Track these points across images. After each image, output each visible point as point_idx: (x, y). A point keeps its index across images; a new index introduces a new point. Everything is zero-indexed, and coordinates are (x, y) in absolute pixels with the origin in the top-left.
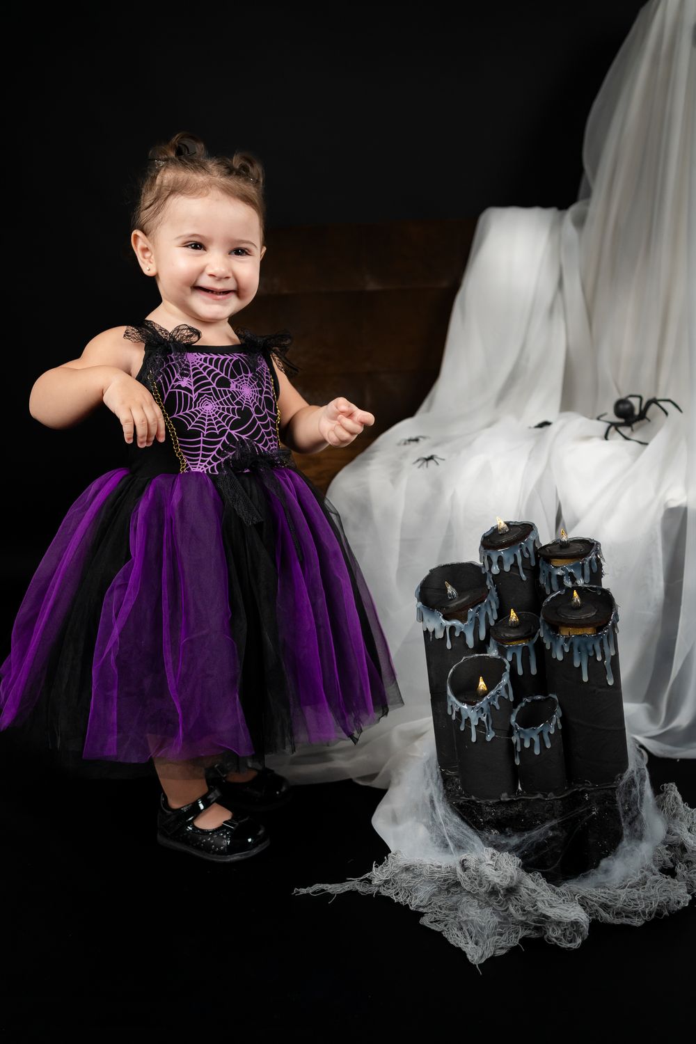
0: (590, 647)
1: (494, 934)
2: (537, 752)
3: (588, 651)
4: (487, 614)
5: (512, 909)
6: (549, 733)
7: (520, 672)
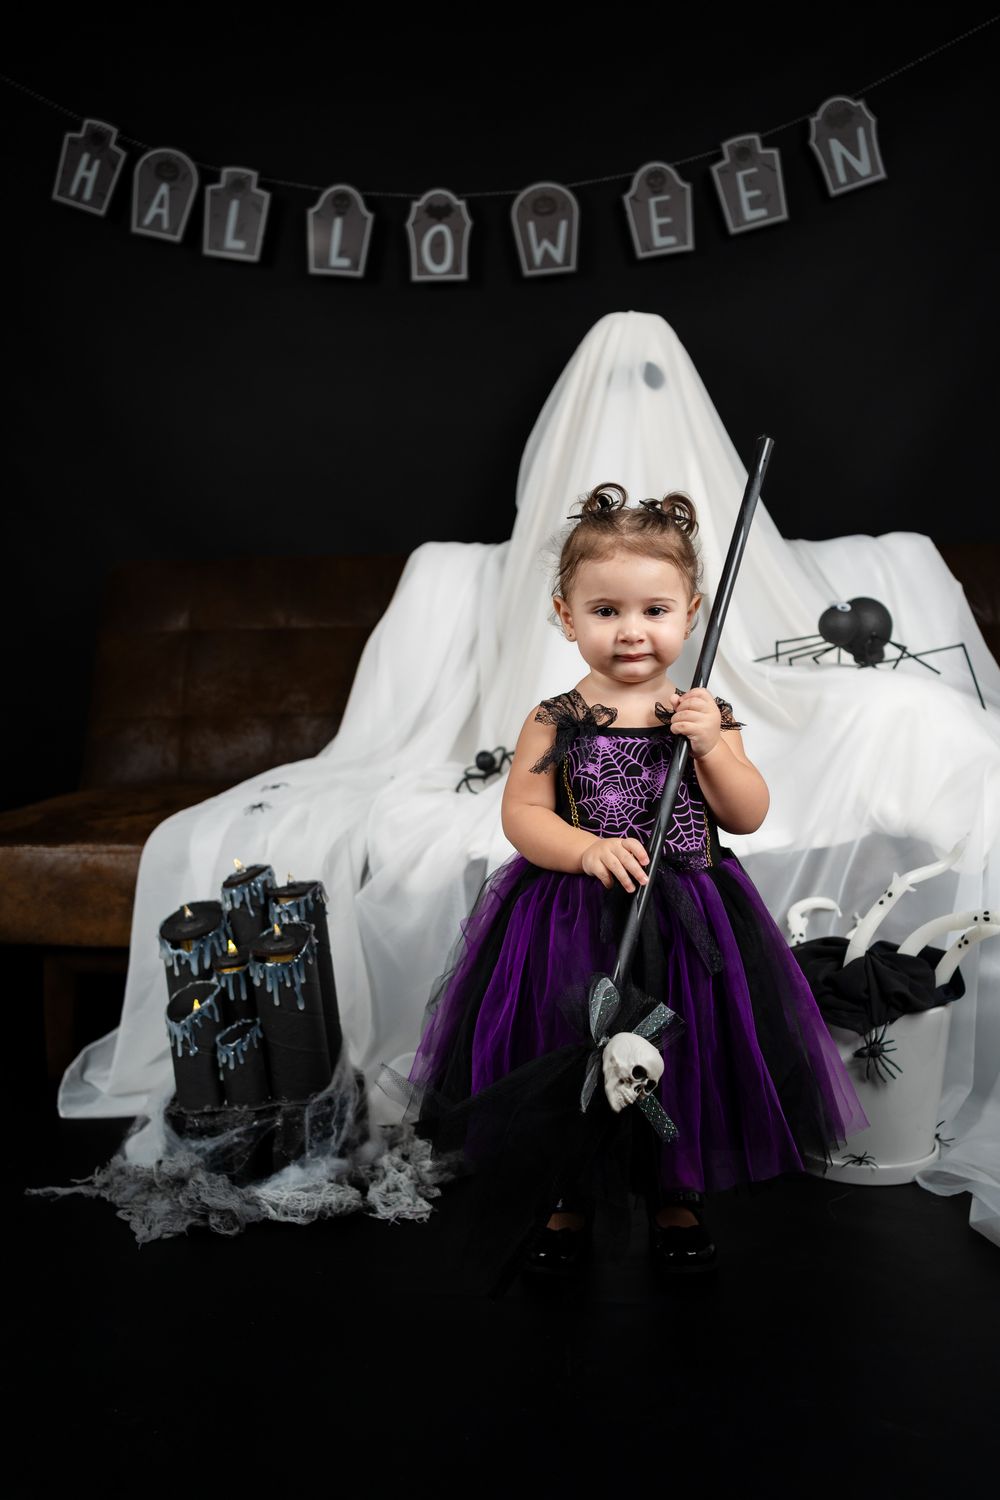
0: (280, 974)
1: (165, 1220)
2: (232, 1067)
3: (278, 978)
4: (213, 945)
5: (180, 1198)
6: (242, 1050)
7: (232, 997)
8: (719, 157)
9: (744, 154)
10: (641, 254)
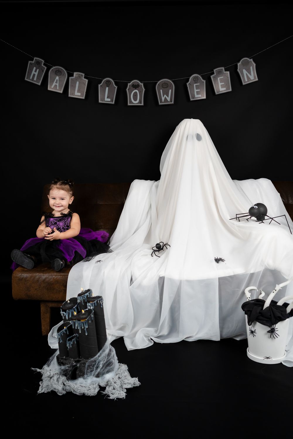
2: (69, 348)
8: (213, 73)
9: (220, 73)
10: (191, 100)
